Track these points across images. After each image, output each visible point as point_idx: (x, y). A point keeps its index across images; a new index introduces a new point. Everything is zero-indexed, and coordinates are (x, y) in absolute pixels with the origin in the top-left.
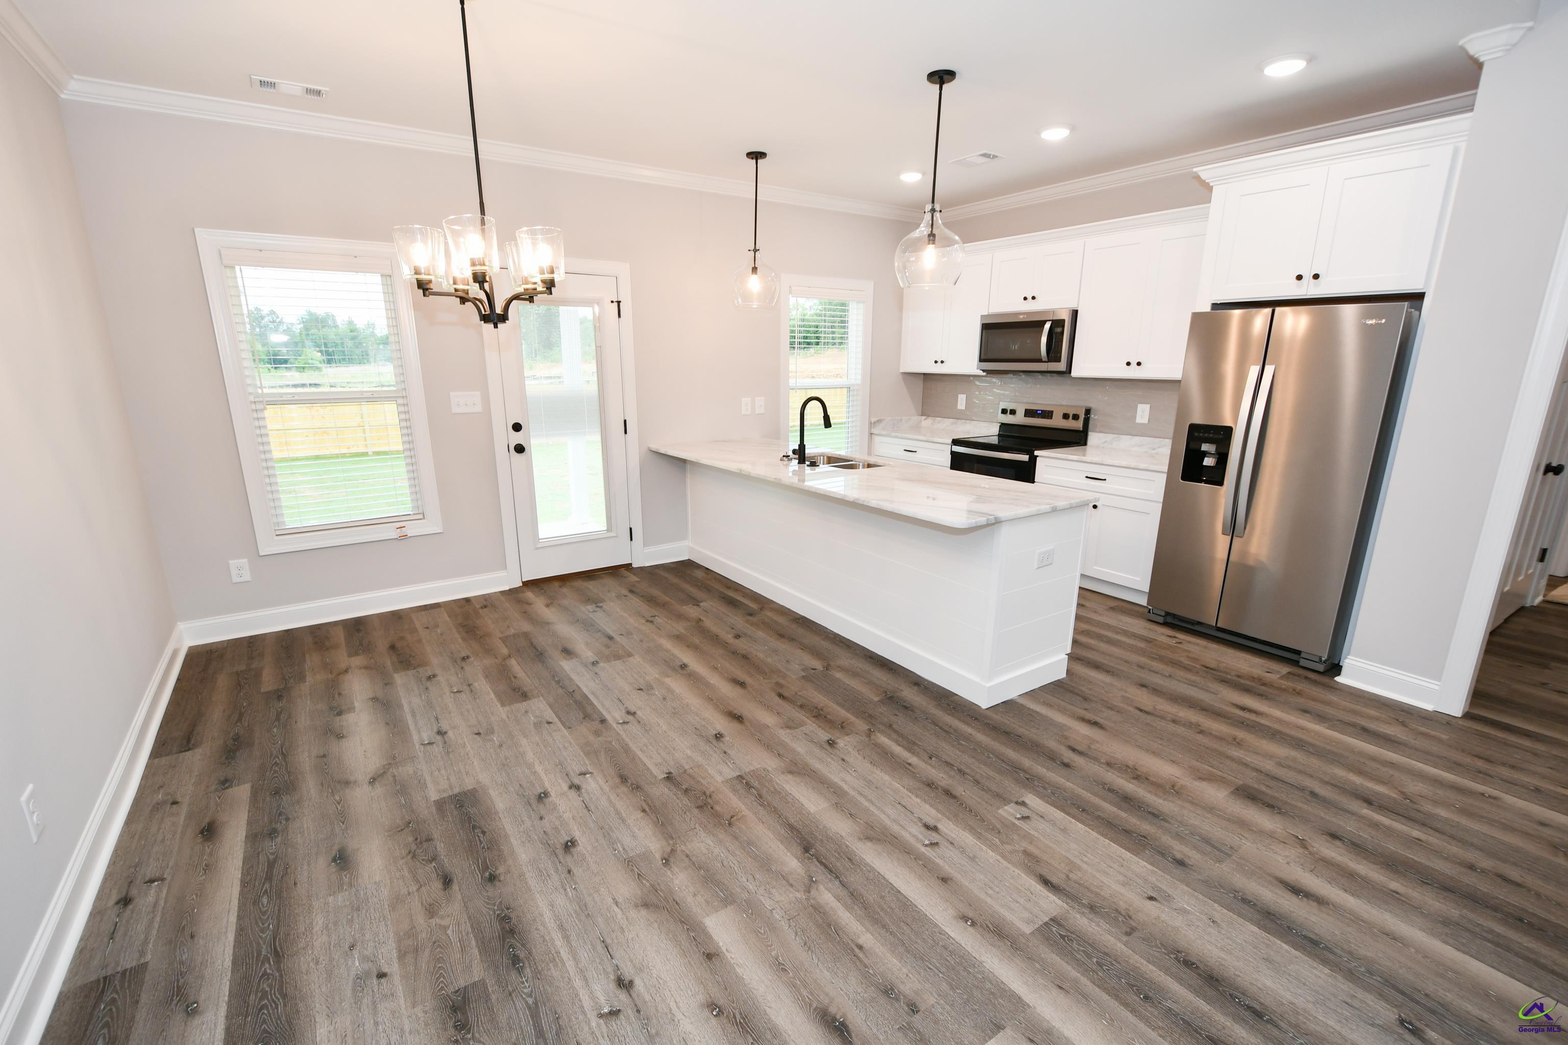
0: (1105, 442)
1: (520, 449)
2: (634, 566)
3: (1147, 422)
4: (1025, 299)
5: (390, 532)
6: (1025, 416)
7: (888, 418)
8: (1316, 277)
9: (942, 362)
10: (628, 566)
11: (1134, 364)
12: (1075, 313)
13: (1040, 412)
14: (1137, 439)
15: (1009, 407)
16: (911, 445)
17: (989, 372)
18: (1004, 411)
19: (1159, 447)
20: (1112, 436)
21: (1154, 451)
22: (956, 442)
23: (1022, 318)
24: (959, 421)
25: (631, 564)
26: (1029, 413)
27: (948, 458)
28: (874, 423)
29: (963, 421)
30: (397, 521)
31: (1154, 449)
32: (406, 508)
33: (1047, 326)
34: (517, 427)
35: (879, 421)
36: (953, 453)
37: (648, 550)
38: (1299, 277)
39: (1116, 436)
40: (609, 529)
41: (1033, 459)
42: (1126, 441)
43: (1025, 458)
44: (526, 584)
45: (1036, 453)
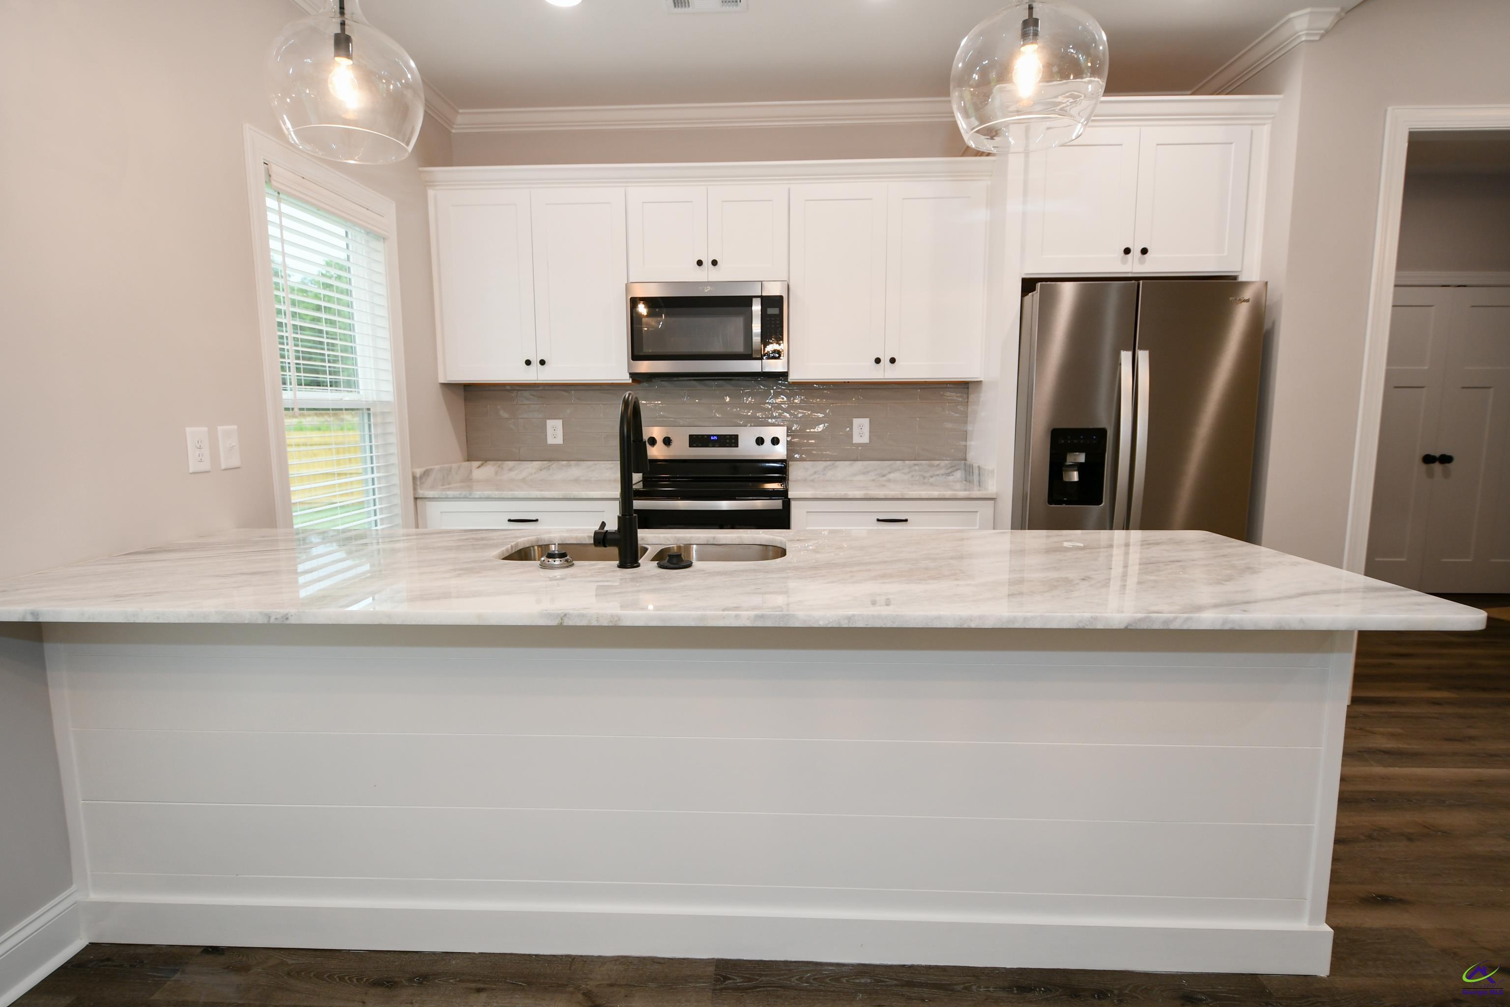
0: (815, 473)
3: (868, 442)
4: (700, 263)
6: (691, 446)
7: (437, 467)
8: (1144, 251)
9: (542, 362)
11: (885, 360)
13: (716, 438)
14: (859, 465)
19: (890, 473)
20: (821, 465)
21: (885, 478)
23: (707, 292)
24: (555, 465)
26: (696, 441)
28: (421, 477)
29: (565, 462)
31: (884, 476)
33: (759, 304)
35: (426, 473)
38: (1127, 251)
39: (829, 463)
42: (844, 469)
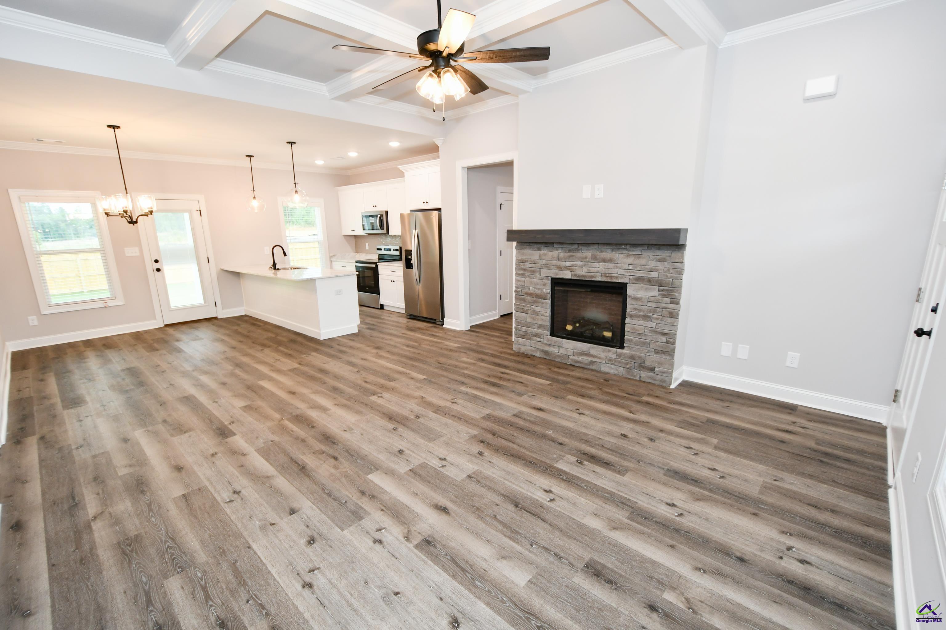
1: (158, 270)
2: (219, 317)
4: (374, 206)
5: (100, 305)
7: (339, 254)
8: (427, 203)
9: (355, 230)
10: (216, 318)
12: (387, 212)
15: (379, 247)
16: (344, 264)
17: (369, 234)
18: (378, 249)
22: (357, 262)
23: (372, 214)
24: (367, 254)
25: (217, 317)
26: (385, 250)
27: (355, 268)
28: (332, 256)
29: (369, 254)
30: (105, 300)
32: (108, 295)
33: (379, 216)
34: (156, 261)
36: (356, 266)
37: (225, 311)
38: (424, 203)
40: (205, 302)
41: (377, 266)
43: (374, 266)
44: (166, 326)
45: (378, 264)
